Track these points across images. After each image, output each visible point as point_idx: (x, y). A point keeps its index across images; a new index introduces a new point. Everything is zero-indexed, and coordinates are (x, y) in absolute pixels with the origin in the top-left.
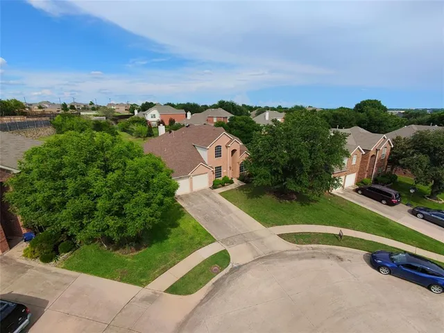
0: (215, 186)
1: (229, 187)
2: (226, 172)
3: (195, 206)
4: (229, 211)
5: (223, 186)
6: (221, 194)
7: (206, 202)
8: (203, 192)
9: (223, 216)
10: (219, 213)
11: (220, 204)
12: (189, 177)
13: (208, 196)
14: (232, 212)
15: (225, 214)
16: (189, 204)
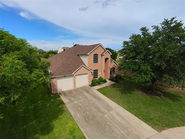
0: (93, 84)
1: (104, 85)
2: (101, 74)
3: (76, 102)
4: (109, 109)
5: (99, 84)
6: (98, 90)
7: (86, 97)
8: (84, 88)
9: (104, 113)
10: (99, 111)
11: (99, 99)
12: (73, 76)
13: (88, 92)
14: (112, 109)
15: (106, 111)
16: (70, 100)
